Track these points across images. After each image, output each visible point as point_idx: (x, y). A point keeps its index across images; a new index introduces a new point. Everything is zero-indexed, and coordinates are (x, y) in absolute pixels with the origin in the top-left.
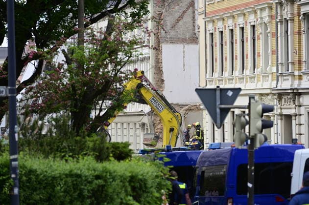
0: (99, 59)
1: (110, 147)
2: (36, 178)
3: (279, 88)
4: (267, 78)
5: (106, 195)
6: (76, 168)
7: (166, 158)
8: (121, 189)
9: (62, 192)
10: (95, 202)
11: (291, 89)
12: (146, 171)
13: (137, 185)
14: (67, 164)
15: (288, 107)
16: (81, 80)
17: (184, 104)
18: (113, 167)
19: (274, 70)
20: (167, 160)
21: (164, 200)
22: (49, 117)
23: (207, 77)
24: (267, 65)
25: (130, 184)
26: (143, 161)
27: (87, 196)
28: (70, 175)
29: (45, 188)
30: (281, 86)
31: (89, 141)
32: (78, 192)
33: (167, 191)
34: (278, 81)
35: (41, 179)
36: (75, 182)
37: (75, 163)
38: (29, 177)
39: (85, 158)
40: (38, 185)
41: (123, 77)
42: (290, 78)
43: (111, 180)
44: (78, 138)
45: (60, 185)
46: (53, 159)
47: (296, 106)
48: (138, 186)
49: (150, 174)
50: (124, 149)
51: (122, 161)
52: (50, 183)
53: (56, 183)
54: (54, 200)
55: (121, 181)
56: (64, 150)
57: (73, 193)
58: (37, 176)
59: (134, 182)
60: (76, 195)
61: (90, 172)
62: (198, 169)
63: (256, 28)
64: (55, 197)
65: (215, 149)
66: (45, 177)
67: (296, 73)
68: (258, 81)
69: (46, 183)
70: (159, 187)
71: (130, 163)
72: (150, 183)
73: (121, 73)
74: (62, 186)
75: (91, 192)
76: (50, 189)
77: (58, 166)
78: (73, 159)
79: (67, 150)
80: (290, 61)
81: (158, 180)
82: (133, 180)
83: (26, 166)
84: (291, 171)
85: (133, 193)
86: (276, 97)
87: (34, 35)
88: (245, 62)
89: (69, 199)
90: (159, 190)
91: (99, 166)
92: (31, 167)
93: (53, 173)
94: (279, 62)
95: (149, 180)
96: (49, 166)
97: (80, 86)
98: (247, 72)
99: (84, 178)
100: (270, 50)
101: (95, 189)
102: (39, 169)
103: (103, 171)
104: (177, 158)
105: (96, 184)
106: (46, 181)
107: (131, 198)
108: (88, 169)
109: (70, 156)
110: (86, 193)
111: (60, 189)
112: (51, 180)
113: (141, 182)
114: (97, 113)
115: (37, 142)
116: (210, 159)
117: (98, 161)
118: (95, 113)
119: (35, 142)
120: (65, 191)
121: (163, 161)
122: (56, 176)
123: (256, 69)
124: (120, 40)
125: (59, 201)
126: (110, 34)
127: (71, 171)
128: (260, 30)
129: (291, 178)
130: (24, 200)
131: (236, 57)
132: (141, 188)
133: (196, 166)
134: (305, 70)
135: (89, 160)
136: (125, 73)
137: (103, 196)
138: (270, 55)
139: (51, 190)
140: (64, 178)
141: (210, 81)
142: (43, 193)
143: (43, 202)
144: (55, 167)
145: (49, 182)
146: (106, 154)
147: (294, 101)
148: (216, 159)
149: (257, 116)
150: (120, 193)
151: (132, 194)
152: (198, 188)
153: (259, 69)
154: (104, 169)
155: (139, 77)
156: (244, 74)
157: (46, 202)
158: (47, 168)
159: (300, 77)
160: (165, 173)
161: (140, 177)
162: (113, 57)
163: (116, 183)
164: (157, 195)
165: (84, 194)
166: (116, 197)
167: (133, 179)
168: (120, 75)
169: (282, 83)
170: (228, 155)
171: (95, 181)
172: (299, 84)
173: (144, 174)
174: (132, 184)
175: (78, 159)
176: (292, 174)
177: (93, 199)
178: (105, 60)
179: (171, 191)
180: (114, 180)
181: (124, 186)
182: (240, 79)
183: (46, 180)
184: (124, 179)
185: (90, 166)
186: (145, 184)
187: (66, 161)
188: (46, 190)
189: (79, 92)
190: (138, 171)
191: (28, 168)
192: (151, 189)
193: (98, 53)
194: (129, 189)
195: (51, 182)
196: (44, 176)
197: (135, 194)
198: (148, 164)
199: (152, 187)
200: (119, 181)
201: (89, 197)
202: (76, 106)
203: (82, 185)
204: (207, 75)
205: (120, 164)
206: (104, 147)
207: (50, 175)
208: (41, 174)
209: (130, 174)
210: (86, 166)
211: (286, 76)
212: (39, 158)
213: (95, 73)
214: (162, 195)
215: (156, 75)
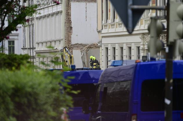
13: (25, 100)
59: (18, 96)
81: (54, 94)
95: (42, 95)
113: (30, 97)
160: (65, 85)
170: (131, 72)
174: (17, 99)
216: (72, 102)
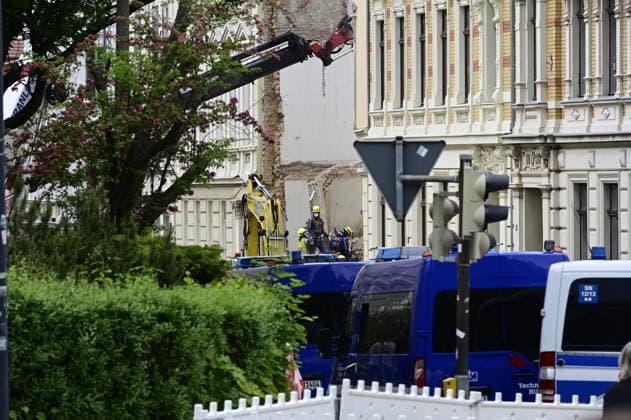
0: (160, 80)
1: (183, 255)
2: (42, 319)
3: (516, 133)
4: (492, 115)
5: (179, 354)
6: (119, 299)
7: (296, 281)
8: (209, 341)
9: (92, 346)
10: (157, 366)
11: (540, 137)
12: (256, 306)
13: (240, 332)
14: (101, 290)
15: (534, 172)
16: (125, 122)
17: (324, 163)
18: (192, 297)
19: (507, 96)
20: (298, 283)
21: (291, 363)
22: (59, 194)
23: (372, 110)
24: (492, 88)
25: (224, 333)
26: (249, 284)
27: (143, 354)
28: (109, 312)
29: (58, 338)
30: (520, 131)
31: (141, 243)
32: (125, 346)
33: (298, 344)
34: (514, 120)
35: (51, 321)
36: (118, 327)
37: (118, 288)
38: (29, 315)
39: (138, 279)
40: (45, 331)
41: (209, 115)
42: (538, 114)
43: (188, 323)
44: (120, 238)
45: (90, 333)
46: (74, 281)
47: (550, 171)
48: (242, 335)
49: (264, 310)
50: (212, 260)
51: (208, 285)
52: (68, 330)
53: (82, 328)
54: (77, 362)
55: (208, 326)
56: (96, 262)
57: (115, 348)
58: (45, 314)
59: (232, 327)
60: (119, 352)
61: (148, 308)
62: (355, 299)
63: (471, 13)
64: (78, 355)
65: (391, 260)
66: (59, 317)
67: (552, 104)
68: (474, 120)
69: (60, 329)
70: (282, 336)
71: (224, 289)
72: (263, 328)
73: (205, 107)
74: (93, 334)
75: (149, 347)
76: (68, 340)
77: (84, 295)
78: (114, 281)
79: (103, 263)
80: (538, 80)
81: (279, 323)
82: (231, 323)
83: (23, 293)
84: (542, 306)
85: (231, 348)
86: (510, 152)
87: (28, 26)
88: (448, 80)
89: (106, 361)
90: (281, 342)
91: (166, 295)
92: (31, 296)
93: (75, 310)
94: (518, 81)
95: (262, 324)
96: (67, 294)
97: (124, 132)
98: (453, 101)
99: (135, 319)
100: (498, 58)
101: (158, 341)
102: (47, 300)
103: (172, 306)
104: (312, 275)
105: (159, 331)
106: (60, 325)
107: (226, 359)
108: (144, 302)
109: (107, 275)
110: (139, 348)
111: (89, 341)
112: (72, 322)
113: (246, 328)
114: (156, 188)
115: (39, 246)
116: (378, 280)
117: (161, 286)
118: (152, 186)
119: (35, 245)
120: (98, 345)
121: (289, 285)
122: (80, 315)
123: (469, 95)
124: (202, 41)
125: (86, 363)
126: (183, 29)
127: (110, 305)
128: (480, 18)
129: (540, 319)
130: (18, 362)
131: (430, 69)
132: (246, 339)
133: (353, 293)
134: (569, 98)
135: (145, 283)
136: (212, 108)
137: (173, 355)
138: (498, 67)
139: (71, 341)
140: (97, 318)
141: (376, 118)
142: (55, 349)
143: (55, 367)
144: (78, 297)
145: (67, 327)
146: (176, 269)
147: (546, 161)
148: (393, 279)
149: (476, 197)
150: (205, 349)
151: (229, 351)
152: (355, 338)
153: (477, 96)
154: (176, 301)
155: (240, 115)
156: (446, 105)
157: (62, 365)
158: (64, 300)
159: (559, 113)
160: (293, 308)
161: (246, 317)
162: (188, 75)
163: (198, 328)
164: (277, 352)
165: (135, 350)
166: (197, 356)
167: (231, 320)
168: (202, 110)
169: (522, 124)
171: (157, 325)
172: (557, 128)
173: (253, 312)
174: (230, 331)
175: (123, 280)
176: (543, 310)
177: (153, 360)
178: (173, 80)
179: (304, 345)
180: (194, 323)
181: (213, 335)
182: (438, 115)
183: (60, 322)
184: (215, 321)
185: (148, 294)
186: (255, 332)
187: (100, 283)
188: (61, 342)
189: (121, 144)
190: (241, 305)
191: (27, 298)
192: (266, 342)
193: (158, 67)
194: (224, 341)
195: (71, 326)
196: (58, 314)
197: (235, 350)
198: (261, 291)
199: (267, 337)
200: (204, 325)
201: (144, 357)
202: (113, 173)
203: (131, 332)
204: (371, 104)
205: (204, 290)
206: (171, 255)
207: (68, 313)
208: (51, 312)
209: (225, 312)
210: (140, 295)
211: (530, 110)
212: (47, 279)
213: (152, 108)
214: (287, 352)
215: (267, 106)
216: (305, 335)
